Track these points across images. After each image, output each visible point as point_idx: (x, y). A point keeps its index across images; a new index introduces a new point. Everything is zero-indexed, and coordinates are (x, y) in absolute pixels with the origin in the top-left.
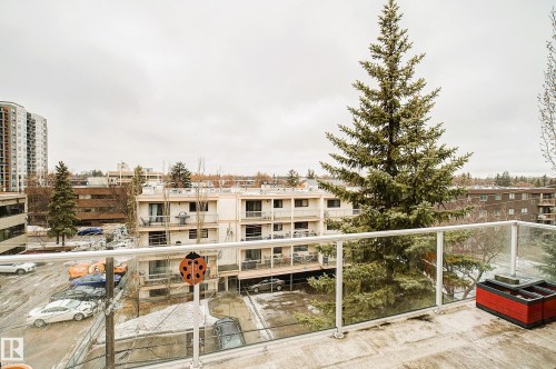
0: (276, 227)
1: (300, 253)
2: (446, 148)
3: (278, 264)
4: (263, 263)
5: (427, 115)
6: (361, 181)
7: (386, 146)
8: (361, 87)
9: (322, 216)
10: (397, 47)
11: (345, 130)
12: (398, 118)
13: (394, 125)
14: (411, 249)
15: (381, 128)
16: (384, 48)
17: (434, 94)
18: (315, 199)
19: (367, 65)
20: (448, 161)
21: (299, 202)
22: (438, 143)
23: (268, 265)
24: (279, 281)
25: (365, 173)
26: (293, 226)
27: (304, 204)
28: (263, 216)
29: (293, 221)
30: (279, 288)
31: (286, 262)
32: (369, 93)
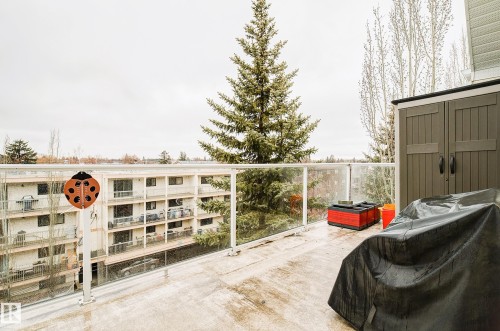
0: (149, 205)
1: (174, 230)
2: (302, 117)
3: (151, 243)
4: (135, 244)
5: (290, 89)
6: (239, 145)
7: (258, 115)
8: (238, 61)
9: (196, 192)
10: (267, 31)
11: (223, 97)
12: (268, 91)
13: (264, 97)
14: (280, 195)
15: (255, 98)
16: (256, 30)
17: (294, 74)
18: (189, 177)
19: (243, 43)
20: (304, 126)
21: (173, 181)
22: (297, 112)
23: (140, 245)
24: (153, 260)
25: (241, 137)
26: (167, 203)
27: (179, 181)
28: (134, 195)
29: (166, 199)
30: (152, 267)
31: (161, 240)
32: (245, 67)
